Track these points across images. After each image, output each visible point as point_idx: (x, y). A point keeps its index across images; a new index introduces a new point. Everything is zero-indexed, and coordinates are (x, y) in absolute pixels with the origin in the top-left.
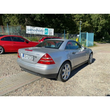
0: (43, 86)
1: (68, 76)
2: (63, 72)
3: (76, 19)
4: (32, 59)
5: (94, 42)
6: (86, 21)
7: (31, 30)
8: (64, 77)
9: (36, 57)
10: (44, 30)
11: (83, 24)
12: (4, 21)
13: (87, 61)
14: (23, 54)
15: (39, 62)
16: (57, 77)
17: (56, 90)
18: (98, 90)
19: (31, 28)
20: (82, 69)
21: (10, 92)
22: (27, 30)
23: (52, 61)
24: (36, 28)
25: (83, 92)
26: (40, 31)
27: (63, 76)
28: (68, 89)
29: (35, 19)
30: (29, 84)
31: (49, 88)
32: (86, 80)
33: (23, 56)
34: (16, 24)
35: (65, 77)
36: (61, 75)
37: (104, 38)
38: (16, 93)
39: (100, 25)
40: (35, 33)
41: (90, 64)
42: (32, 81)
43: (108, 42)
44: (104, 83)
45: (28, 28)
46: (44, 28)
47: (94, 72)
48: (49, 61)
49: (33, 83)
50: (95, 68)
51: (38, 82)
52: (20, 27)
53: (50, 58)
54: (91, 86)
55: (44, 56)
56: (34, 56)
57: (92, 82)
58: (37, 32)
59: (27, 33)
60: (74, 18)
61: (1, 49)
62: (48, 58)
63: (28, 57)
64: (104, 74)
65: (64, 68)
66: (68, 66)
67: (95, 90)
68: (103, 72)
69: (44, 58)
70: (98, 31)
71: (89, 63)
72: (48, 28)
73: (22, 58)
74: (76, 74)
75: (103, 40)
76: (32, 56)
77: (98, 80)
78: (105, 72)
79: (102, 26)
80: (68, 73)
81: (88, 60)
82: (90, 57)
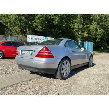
0: (41, 83)
1: (68, 74)
2: (63, 69)
3: (75, 30)
4: (30, 54)
5: (94, 52)
6: (84, 31)
7: (31, 38)
8: (63, 74)
9: (34, 51)
10: (45, 38)
11: (82, 34)
12: (7, 32)
13: (87, 64)
14: (22, 50)
15: (38, 56)
16: (57, 74)
17: (55, 86)
18: (101, 86)
19: (31, 36)
20: (82, 71)
21: (4, 87)
22: (28, 38)
23: (50, 54)
24: (36, 37)
25: (84, 88)
26: (41, 39)
27: (62, 72)
28: (68, 85)
29: (36, 30)
30: (26, 81)
31: (48, 84)
32: (87, 78)
33: (22, 52)
34: (18, 34)
35: (65, 74)
36: (60, 71)
37: (102, 48)
38: (11, 88)
39: (99, 35)
40: (35, 41)
41: (91, 67)
42: (30, 79)
43: (107, 52)
44: (107, 81)
45: (29, 36)
46: (45, 37)
47: (95, 73)
48: (48, 54)
49: (30, 80)
50: (96, 70)
51: (36, 80)
52: (21, 37)
53: (49, 52)
54: (93, 83)
55: (42, 49)
56: (32, 50)
57: (94, 80)
58: (38, 41)
59: (27, 41)
60: (73, 29)
61: (1, 54)
62: (47, 51)
63: (27, 52)
64: (106, 74)
65: (64, 64)
66: (67, 63)
67: (98, 87)
68: (104, 73)
69: (42, 51)
70: (97, 40)
71: (89, 66)
72: (48, 37)
73: (21, 54)
74: (76, 74)
75: (102, 50)
76: (31, 51)
77: (100, 79)
78: (107, 73)
79: (100, 36)
80: (68, 70)
81: (89, 62)
82: (90, 60)
